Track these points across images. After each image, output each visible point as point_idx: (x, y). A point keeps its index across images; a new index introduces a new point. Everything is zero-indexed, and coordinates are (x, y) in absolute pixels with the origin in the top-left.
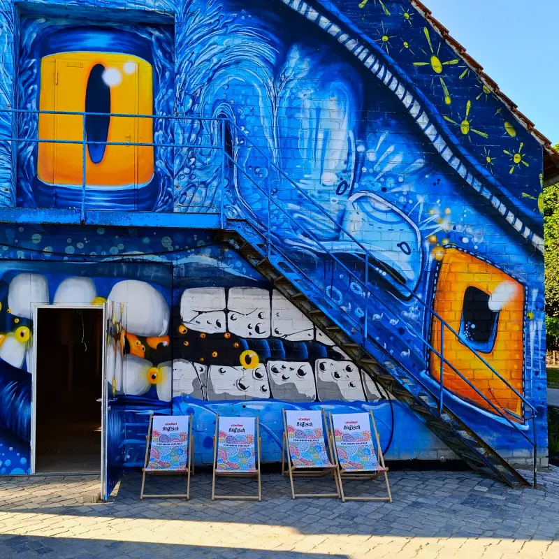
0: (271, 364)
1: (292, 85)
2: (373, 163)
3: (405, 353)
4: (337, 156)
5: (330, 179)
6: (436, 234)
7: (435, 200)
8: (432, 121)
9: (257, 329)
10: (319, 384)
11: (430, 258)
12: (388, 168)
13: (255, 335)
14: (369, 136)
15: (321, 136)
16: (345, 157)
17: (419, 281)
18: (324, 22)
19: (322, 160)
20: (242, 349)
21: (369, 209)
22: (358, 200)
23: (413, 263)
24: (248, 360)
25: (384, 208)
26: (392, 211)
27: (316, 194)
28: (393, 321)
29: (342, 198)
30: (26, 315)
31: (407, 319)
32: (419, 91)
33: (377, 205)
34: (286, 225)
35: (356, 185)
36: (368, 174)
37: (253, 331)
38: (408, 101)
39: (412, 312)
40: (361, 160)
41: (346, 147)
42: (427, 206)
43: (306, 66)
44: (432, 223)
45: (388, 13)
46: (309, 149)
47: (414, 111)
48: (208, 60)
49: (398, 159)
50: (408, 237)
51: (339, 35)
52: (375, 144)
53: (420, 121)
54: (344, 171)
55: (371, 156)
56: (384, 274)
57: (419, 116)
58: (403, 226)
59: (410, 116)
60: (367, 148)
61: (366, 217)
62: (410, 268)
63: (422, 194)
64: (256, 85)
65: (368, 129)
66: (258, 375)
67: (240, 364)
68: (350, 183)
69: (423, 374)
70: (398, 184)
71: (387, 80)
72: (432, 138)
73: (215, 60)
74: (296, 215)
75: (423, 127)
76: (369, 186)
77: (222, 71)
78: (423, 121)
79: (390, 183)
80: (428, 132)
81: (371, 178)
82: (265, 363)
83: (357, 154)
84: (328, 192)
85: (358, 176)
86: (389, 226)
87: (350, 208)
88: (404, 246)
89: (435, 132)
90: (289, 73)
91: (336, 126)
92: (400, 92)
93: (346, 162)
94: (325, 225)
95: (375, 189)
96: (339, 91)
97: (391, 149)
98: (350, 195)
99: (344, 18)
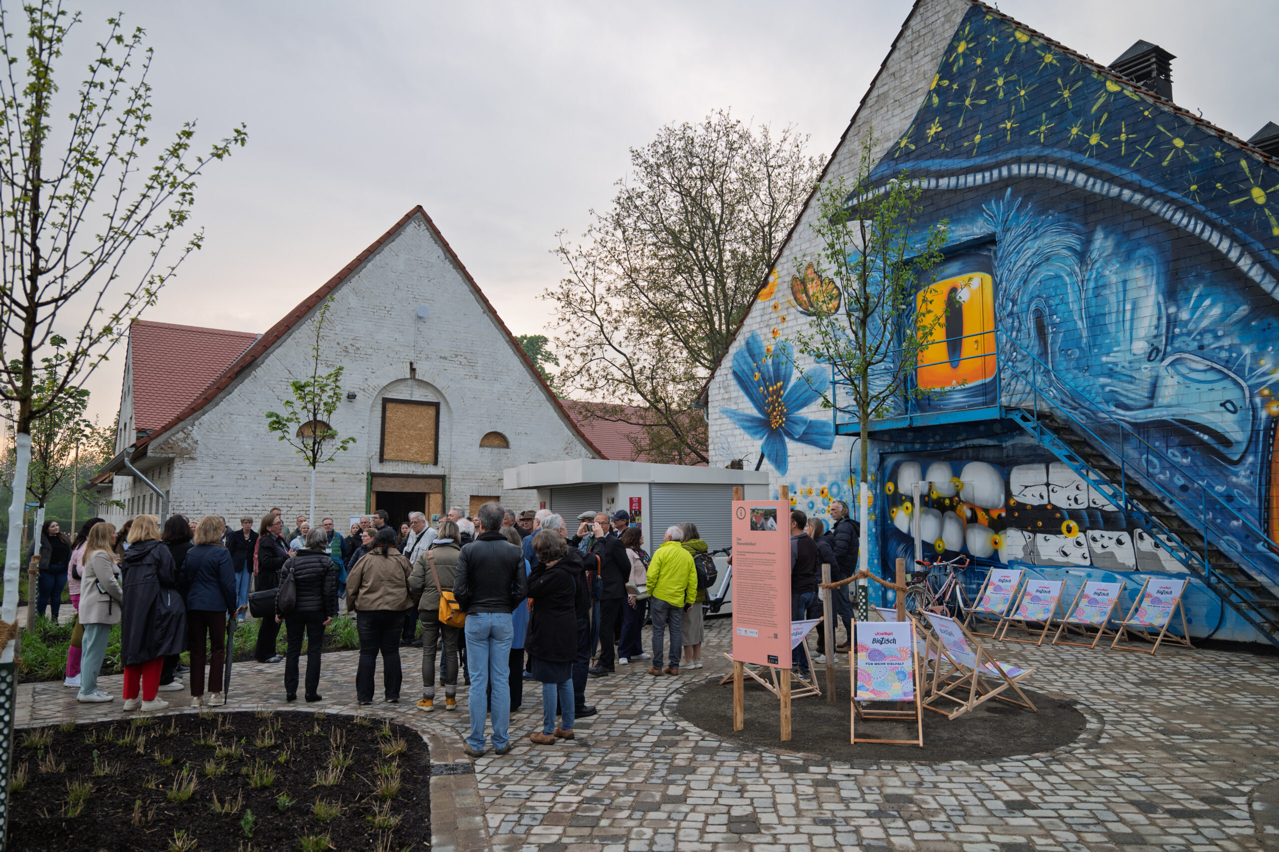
0: (1090, 533)
1: (1097, 265)
2: (1186, 323)
3: (1235, 523)
4: (1146, 323)
5: (1140, 347)
6: (1270, 387)
7: (1265, 347)
8: (1257, 260)
9: (1076, 500)
10: (1139, 555)
11: (1263, 414)
12: (1205, 323)
13: (1074, 506)
14: (1181, 295)
15: (1128, 307)
16: (1155, 322)
17: (1250, 441)
18: (1127, 194)
19: (1131, 329)
20: (1062, 519)
21: (1183, 370)
22: (1172, 364)
23: (1241, 423)
24: (1069, 530)
25: (1202, 367)
26: (1212, 368)
27: (1127, 365)
28: (1220, 488)
29: (1153, 364)
30: (909, 493)
31: (1236, 486)
32: (1238, 231)
33: (1194, 366)
34: (1099, 399)
35: (1169, 349)
36: (1182, 334)
37: (1072, 502)
38: (1224, 246)
39: (1242, 477)
40: (1172, 322)
41: (1156, 312)
42: (1256, 357)
43: (1110, 243)
44: (1264, 374)
45: (1196, 159)
46: (1117, 322)
47: (1234, 255)
48: (1024, 265)
49: (1216, 311)
50: (1233, 394)
51: (1142, 201)
52: (1188, 300)
53: (1241, 263)
54: (1155, 337)
55: (1184, 315)
56: (1206, 437)
57: (1239, 259)
58: (1227, 383)
59: (1229, 262)
60: (1179, 308)
61: (1181, 379)
62: (1236, 428)
63: (1248, 344)
64: (1064, 275)
65: (1179, 287)
66: (1079, 544)
67: (1061, 533)
68: (1162, 348)
69: (1260, 546)
70: (1217, 338)
71: (1198, 230)
72: (1257, 279)
73: (1029, 263)
74: (1107, 389)
75: (1245, 269)
76: (1184, 347)
77: (1035, 271)
78: (1245, 264)
79: (1208, 339)
80: (1252, 274)
81: (1185, 338)
82: (1084, 532)
83: (1168, 316)
84: (1139, 361)
85: (1171, 338)
86: (1209, 386)
87: (1163, 373)
88: (1229, 406)
89: (1262, 271)
90: (1095, 255)
91: (1143, 293)
92: (1215, 239)
93: (1157, 327)
94: (1137, 392)
95: (1190, 349)
96: (1146, 258)
97: (1207, 302)
98: (1162, 360)
99: (1147, 183)
